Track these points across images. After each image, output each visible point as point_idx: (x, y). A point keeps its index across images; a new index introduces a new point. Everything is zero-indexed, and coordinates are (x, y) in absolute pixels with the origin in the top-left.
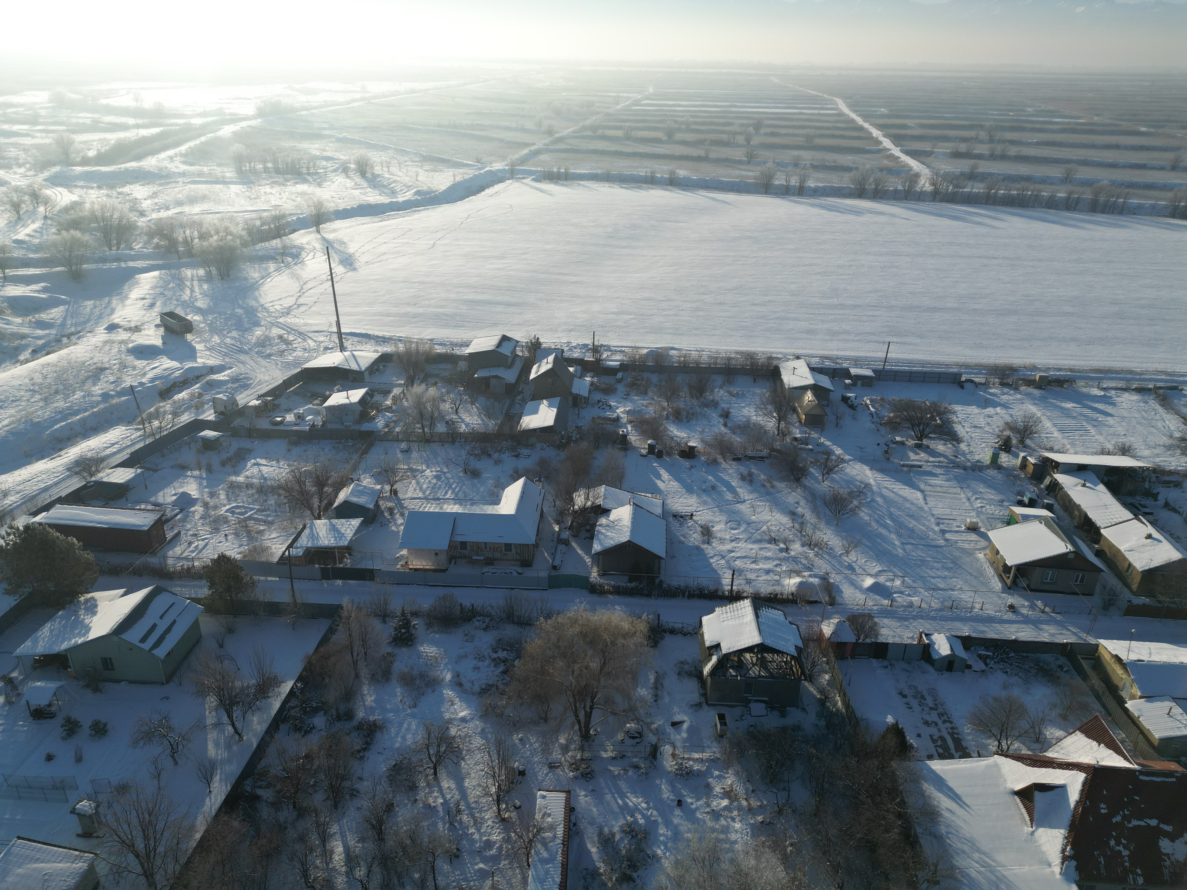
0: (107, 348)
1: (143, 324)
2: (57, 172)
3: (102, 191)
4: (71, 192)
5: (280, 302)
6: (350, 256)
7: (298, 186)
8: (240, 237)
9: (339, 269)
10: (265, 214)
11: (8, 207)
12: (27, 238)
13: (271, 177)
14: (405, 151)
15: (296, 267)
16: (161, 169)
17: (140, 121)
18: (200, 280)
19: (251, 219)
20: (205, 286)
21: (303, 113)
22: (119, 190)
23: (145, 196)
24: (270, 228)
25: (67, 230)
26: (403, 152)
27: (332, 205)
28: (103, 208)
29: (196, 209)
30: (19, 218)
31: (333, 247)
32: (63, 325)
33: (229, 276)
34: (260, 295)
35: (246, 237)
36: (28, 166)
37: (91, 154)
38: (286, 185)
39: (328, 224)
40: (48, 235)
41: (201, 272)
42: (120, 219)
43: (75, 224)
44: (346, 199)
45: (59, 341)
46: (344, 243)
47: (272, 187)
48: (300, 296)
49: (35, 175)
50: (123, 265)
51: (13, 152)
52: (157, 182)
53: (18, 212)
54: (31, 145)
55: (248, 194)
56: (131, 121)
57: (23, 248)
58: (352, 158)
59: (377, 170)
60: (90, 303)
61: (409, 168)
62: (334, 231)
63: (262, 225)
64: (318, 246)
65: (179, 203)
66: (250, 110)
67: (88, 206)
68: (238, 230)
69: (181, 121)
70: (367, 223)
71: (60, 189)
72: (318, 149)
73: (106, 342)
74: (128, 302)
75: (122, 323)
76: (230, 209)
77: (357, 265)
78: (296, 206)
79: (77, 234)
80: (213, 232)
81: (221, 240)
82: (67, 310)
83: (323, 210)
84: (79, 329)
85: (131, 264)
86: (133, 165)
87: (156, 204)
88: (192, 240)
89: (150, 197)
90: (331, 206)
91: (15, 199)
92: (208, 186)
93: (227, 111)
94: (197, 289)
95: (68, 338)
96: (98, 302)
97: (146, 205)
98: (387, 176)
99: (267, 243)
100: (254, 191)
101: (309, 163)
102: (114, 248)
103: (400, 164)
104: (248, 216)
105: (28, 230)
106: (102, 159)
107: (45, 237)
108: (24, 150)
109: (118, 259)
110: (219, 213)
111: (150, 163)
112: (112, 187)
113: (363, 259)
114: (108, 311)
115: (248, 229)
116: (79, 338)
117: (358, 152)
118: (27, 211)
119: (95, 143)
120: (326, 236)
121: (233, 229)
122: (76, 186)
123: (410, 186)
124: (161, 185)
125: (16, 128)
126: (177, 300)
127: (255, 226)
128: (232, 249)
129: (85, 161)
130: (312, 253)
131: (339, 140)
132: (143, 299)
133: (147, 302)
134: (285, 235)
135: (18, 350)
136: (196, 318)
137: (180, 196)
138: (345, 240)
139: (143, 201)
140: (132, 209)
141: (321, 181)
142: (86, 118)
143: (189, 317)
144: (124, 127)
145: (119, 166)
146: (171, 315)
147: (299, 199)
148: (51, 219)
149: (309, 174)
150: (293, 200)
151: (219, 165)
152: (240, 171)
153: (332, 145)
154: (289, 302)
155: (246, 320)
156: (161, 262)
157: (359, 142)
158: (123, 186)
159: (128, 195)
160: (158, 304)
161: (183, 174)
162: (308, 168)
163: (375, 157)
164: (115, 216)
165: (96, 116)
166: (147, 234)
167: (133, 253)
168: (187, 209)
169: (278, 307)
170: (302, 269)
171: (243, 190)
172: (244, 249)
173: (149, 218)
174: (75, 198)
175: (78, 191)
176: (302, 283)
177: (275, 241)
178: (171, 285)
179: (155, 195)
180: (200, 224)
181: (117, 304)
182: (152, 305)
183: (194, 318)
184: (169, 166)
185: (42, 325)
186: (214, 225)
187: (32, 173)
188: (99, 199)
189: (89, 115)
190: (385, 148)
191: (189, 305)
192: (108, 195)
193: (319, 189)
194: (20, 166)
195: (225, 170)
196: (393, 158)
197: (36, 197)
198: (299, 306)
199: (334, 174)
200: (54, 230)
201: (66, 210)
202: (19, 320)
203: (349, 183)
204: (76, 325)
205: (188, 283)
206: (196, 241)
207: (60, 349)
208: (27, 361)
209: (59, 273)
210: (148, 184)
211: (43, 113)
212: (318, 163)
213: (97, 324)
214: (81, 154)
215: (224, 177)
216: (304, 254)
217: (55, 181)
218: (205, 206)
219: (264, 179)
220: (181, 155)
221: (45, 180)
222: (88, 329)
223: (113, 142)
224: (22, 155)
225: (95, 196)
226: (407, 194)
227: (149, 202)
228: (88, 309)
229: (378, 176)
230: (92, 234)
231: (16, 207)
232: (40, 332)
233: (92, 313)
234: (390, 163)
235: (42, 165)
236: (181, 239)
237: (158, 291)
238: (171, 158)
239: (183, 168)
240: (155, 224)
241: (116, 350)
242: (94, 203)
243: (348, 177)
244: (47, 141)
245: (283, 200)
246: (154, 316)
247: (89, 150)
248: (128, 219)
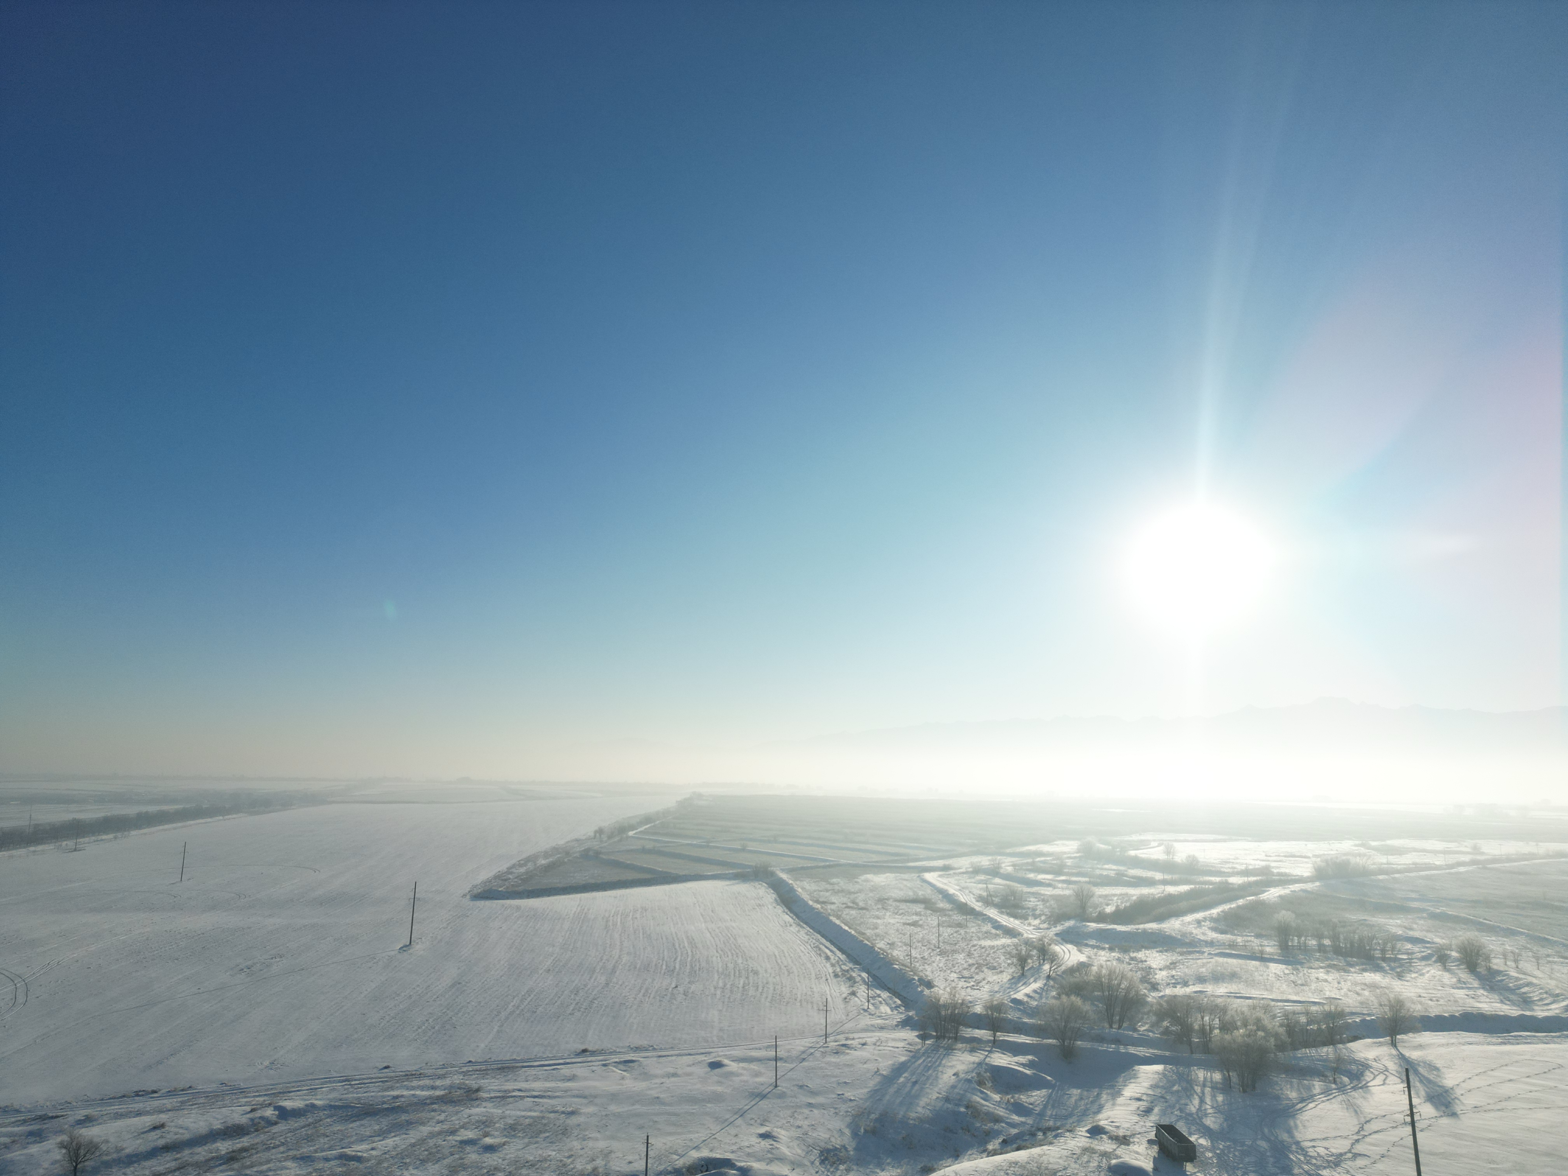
0: (1085, 1158)
1: (1133, 1135)
2: (1070, 927)
3: (1113, 954)
4: (1080, 951)
5: (1326, 1144)
6: (1447, 1091)
7: (1366, 974)
8: (1276, 1035)
9: (1426, 1110)
10: (1314, 1008)
11: (1015, 960)
12: (1026, 999)
13: (1327, 959)
14: (1547, 940)
15: (1354, 1094)
16: (1184, 935)
17: (1168, 877)
18: (1215, 1087)
19: (1294, 1013)
20: (1220, 1098)
21: (1381, 877)
22: (1133, 955)
23: (1161, 966)
24: (1319, 1029)
25: (1068, 995)
26: (1544, 942)
27: (1419, 1007)
28: (1111, 973)
29: (1222, 989)
30: (1023, 974)
31: (1417, 1072)
32: (1041, 1114)
33: (1254, 1088)
34: (1296, 1126)
35: (1285, 1037)
36: (1043, 918)
37: (1109, 909)
38: (1349, 972)
39: (1411, 1035)
40: (1047, 998)
41: (1217, 1076)
42: (1128, 990)
43: (1078, 989)
44: (1442, 1002)
45: (1033, 1135)
46: (1437, 1069)
47: (1328, 972)
48: (1357, 1141)
49: (1048, 929)
50: (1122, 1049)
51: (1032, 902)
52: (1178, 950)
53: (1023, 968)
54: (1051, 896)
55: (1292, 977)
56: (1158, 876)
57: (1019, 1010)
58: (1454, 942)
59: (1497, 963)
60: (1076, 1092)
61: (1555, 966)
62: (1420, 1047)
63: (1309, 1023)
64: (1392, 1066)
65: (1201, 980)
66: (1305, 870)
67: (1095, 969)
68: (1274, 1025)
69: (1217, 879)
70: (1477, 1044)
71: (1070, 946)
72: (1400, 926)
73: (1085, 1150)
74: (1120, 1100)
75: (1108, 1128)
76: (1266, 995)
77: (1458, 1109)
78: (1361, 1003)
79: (1076, 1000)
80: (1239, 1024)
81: (1249, 1036)
82: (1050, 1096)
83: (1403, 1013)
84: (1059, 1124)
85: (1132, 1050)
86: (1153, 926)
87: (1173, 976)
88: (1211, 1030)
89: (1167, 968)
90: (1417, 1009)
91: (1023, 952)
92: (1240, 961)
93: (1275, 871)
94: (1208, 1100)
95: (1044, 1134)
96: (1085, 1093)
97: (1161, 976)
98: (1513, 973)
99: (1313, 1051)
100: (1301, 974)
101: (1385, 944)
102: (1115, 1026)
103: (1537, 959)
104: (1290, 1007)
105: (1028, 990)
106: (1120, 916)
107: (1044, 1000)
108: (1043, 900)
109: (1117, 1041)
110: (1250, 998)
111: (1173, 926)
112: (1125, 950)
113: (1470, 1101)
114: (1095, 1107)
115: (1288, 1026)
116: (1056, 1136)
117: (1465, 935)
118: (1032, 967)
119: (1115, 898)
120: (1407, 1053)
121: (1266, 1022)
122: (1087, 945)
123: (1557, 995)
124: (1182, 954)
125: (1041, 877)
126: (1181, 1110)
127: (1298, 1022)
128: (1263, 1051)
129: (1102, 918)
130: (1382, 1077)
131: (1434, 916)
132: (1139, 1099)
133: (1143, 1105)
134: (1342, 1042)
135: (989, 1135)
136: (1202, 1141)
137: (1204, 970)
138: (1439, 1064)
139: (1157, 972)
140: (1144, 980)
141: (1402, 972)
142: (1110, 869)
143: (1192, 1139)
144: (1151, 882)
145: (1137, 926)
146: (1170, 1129)
147: (1366, 993)
148: (1054, 979)
149: (1384, 959)
150: (1358, 994)
151: (1258, 936)
152: (1284, 947)
153: (1422, 922)
154: (1339, 1146)
155: (1271, 1160)
156: (1167, 1053)
157: (1466, 921)
158: (1139, 950)
159: (1142, 961)
160: (1156, 1110)
161: (1211, 944)
162: (1383, 951)
163: (1492, 944)
164: (1123, 986)
165: (1122, 868)
166: (1156, 1014)
167: (1135, 1035)
168: (1209, 988)
169: (1322, 1151)
170: (1364, 1098)
171: (1287, 972)
172: (1280, 1054)
173: (1162, 994)
174: (1083, 958)
175: (1088, 951)
176: (1363, 1120)
177: (1325, 1049)
178: (1175, 1088)
179: (1173, 965)
180: (1224, 1010)
181: (1107, 1100)
182: (1148, 1111)
183: (1200, 1141)
184: (1194, 931)
185: (1019, 1108)
186: (1243, 1013)
187: (1045, 925)
188: (1108, 963)
189: (1114, 867)
190: (1510, 933)
191: (1196, 1120)
192: (1119, 959)
193: (1399, 982)
194: (1036, 917)
195: (1266, 943)
196: (1526, 948)
197: (1044, 953)
198: (1356, 1156)
199: (1423, 963)
200: (1054, 993)
201: (1072, 971)
202: (997, 1097)
203: (1447, 978)
204: (1056, 1117)
205: (1198, 1089)
206: (1217, 1031)
207: (1033, 1146)
208: (995, 1153)
209: (1050, 1045)
210: (1166, 951)
211: (1069, 862)
212: (1399, 945)
213: (1079, 1121)
214: (1098, 909)
215: (1262, 952)
216: (1368, 1076)
217: (1067, 937)
218: (1233, 987)
219: (1318, 960)
220: (1212, 919)
221: (1057, 935)
222: (1068, 1127)
223: (1134, 898)
224: (1040, 905)
225: (1104, 959)
226: (1553, 1006)
227: (1164, 973)
228: (1073, 1100)
229: (1499, 972)
230: (1093, 1004)
231: (1022, 961)
232: (1016, 1118)
233: (1076, 1106)
234: (1519, 955)
235: (1056, 918)
236: (1196, 1027)
237: (1158, 1092)
238: (1199, 922)
239: (1212, 935)
240: (1167, 1002)
241: (1096, 1164)
242: (1102, 966)
243: (1446, 969)
244: (1067, 892)
245: (1342, 992)
246: (1148, 1127)
247: (1108, 905)
248: (1137, 992)
